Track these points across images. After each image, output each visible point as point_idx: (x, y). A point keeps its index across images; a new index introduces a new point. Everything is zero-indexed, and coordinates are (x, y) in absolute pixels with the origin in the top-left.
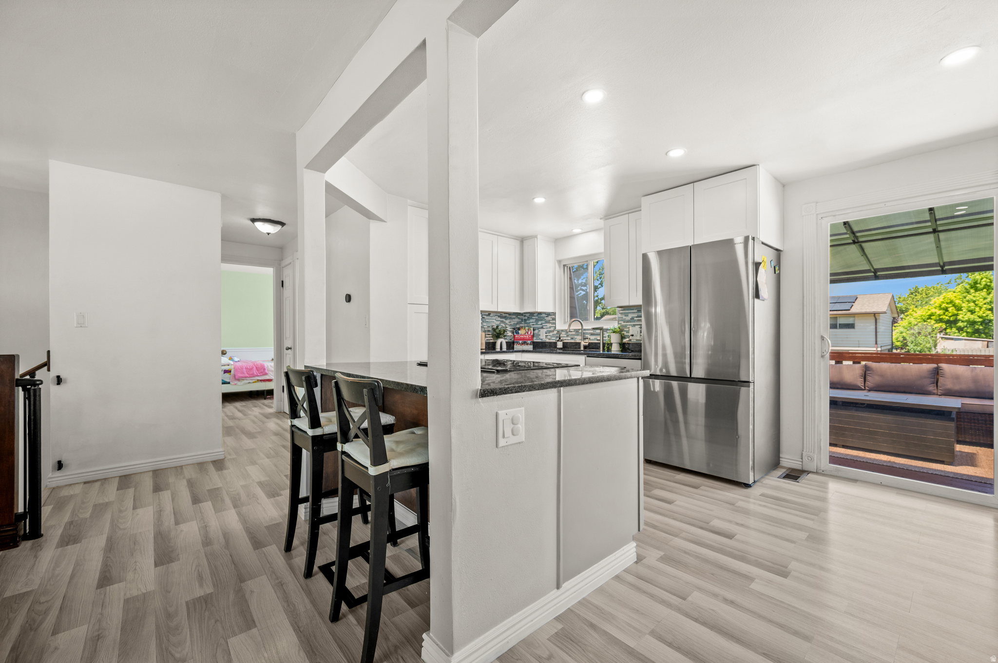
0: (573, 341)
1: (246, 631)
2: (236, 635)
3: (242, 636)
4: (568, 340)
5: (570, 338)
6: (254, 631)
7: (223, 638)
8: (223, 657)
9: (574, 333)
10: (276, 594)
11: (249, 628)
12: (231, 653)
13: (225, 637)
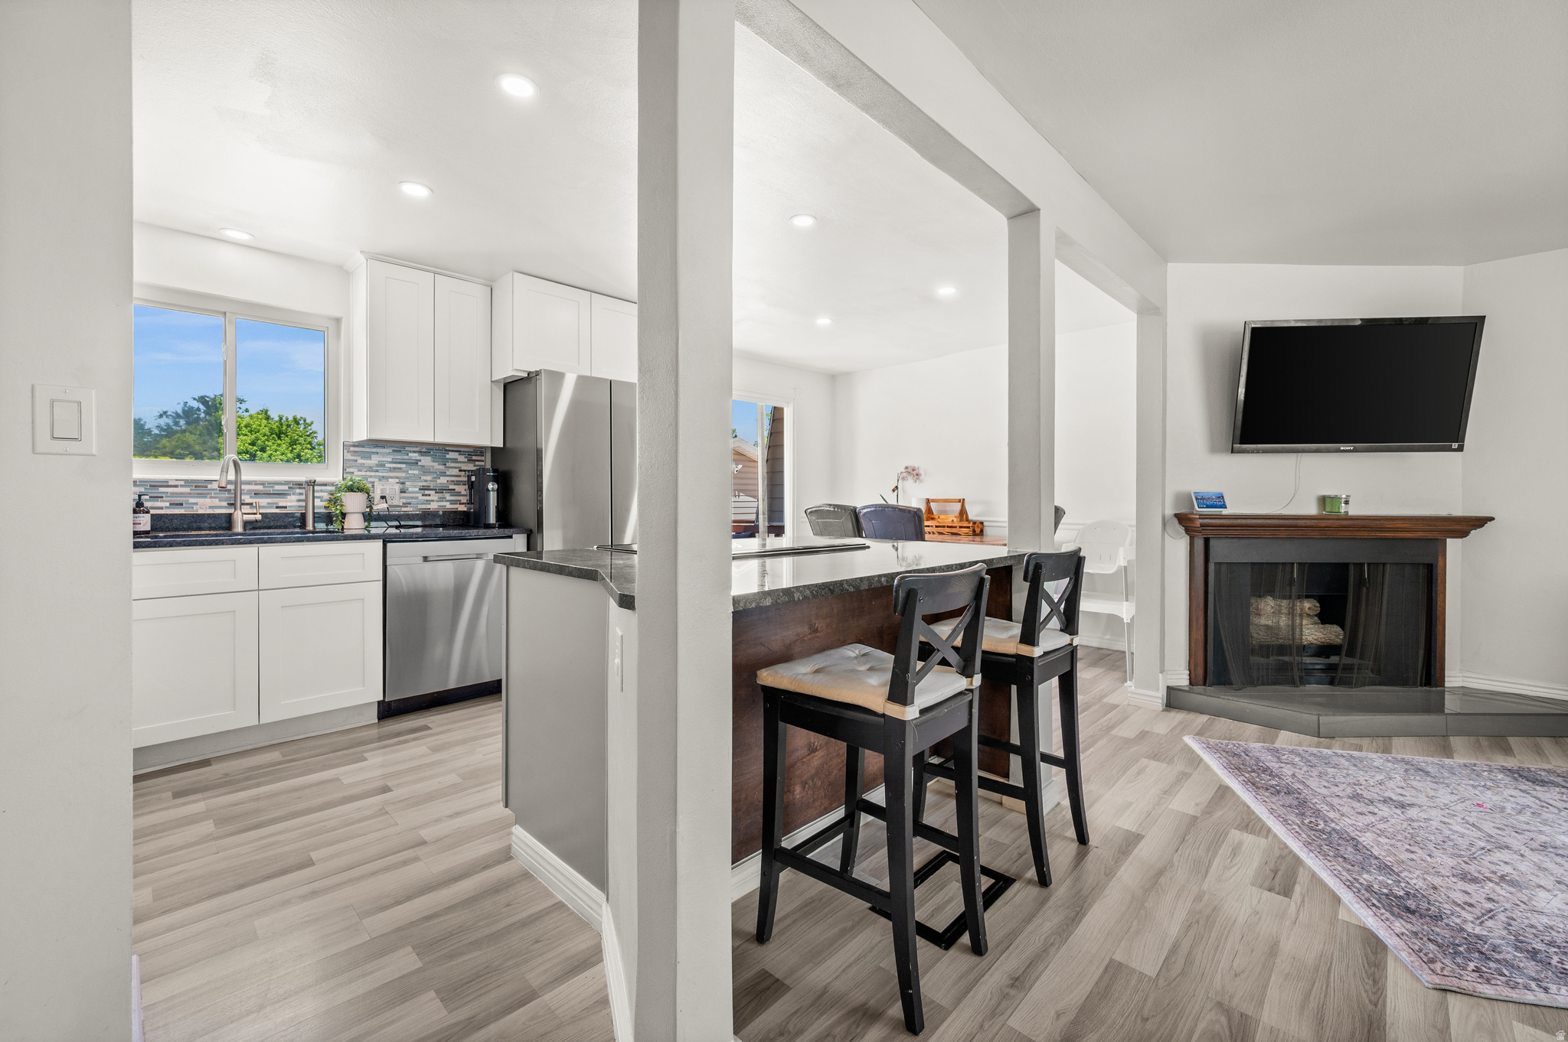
0: (181, 511)
1: (1127, 967)
2: (1140, 973)
3: (1136, 964)
4: (162, 508)
5: (167, 504)
6: (1118, 957)
7: (1157, 985)
8: (1175, 962)
9: (187, 490)
10: (1040, 975)
11: (1120, 965)
12: (1164, 958)
13: (1154, 984)
